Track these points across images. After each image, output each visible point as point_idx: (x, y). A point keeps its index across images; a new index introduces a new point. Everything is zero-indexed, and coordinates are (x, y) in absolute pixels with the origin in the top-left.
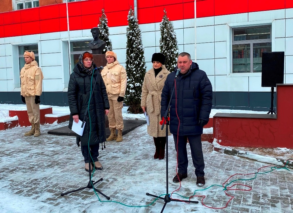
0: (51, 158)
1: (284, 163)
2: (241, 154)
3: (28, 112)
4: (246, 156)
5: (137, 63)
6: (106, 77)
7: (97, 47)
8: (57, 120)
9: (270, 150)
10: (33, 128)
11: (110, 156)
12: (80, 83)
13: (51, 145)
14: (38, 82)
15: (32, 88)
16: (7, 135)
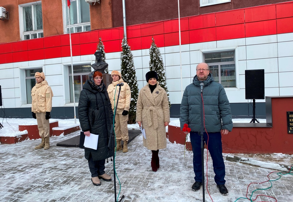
0: (65, 172)
1: (288, 169)
2: (243, 160)
3: (38, 127)
4: (248, 162)
5: (131, 81)
6: (112, 93)
7: (100, 68)
8: (63, 132)
9: (268, 156)
10: (43, 142)
11: (123, 168)
12: (92, 99)
13: (62, 158)
14: (49, 99)
15: (43, 105)
16: (18, 149)
